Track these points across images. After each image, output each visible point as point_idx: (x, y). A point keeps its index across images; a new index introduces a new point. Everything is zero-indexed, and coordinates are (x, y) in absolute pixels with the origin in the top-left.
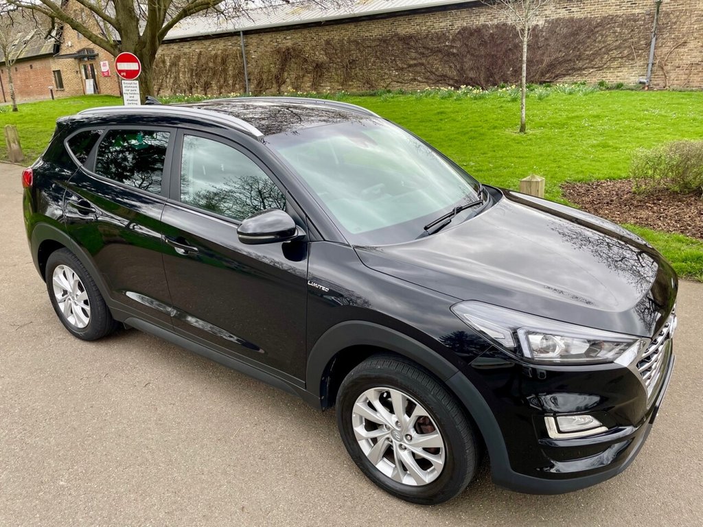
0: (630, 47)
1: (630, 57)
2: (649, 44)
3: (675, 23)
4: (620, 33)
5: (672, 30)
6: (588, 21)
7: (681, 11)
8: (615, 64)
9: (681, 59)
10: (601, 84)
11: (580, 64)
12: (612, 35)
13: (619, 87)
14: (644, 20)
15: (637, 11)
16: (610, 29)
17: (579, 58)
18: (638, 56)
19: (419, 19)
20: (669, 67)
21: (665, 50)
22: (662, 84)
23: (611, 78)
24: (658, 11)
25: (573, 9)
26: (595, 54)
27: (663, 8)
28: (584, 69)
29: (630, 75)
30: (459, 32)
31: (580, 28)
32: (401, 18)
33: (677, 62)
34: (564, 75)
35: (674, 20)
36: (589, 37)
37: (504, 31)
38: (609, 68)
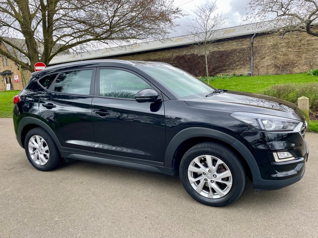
0: (243, 60)
1: (244, 64)
2: (250, 59)
3: (259, 50)
4: (238, 55)
5: (258, 53)
6: (226, 52)
7: (261, 46)
8: (238, 67)
9: (264, 64)
10: (234, 75)
11: (225, 68)
12: (236, 56)
13: (241, 75)
14: (247, 50)
15: (244, 47)
16: (234, 54)
17: (224, 66)
18: (247, 64)
19: (159, 53)
20: (259, 67)
21: (257, 61)
22: (257, 74)
23: (238, 72)
24: (252, 46)
25: (219, 47)
26: (230, 64)
27: (254, 45)
28: (226, 70)
29: (245, 71)
30: (176, 58)
31: (223, 54)
32: (152, 53)
33: (262, 65)
34: (219, 73)
35: (259, 49)
36: (227, 58)
37: (194, 56)
38: (236, 69)
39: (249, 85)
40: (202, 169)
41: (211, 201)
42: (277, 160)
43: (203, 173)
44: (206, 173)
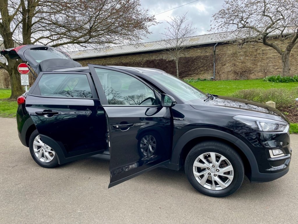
0: (206, 66)
1: (207, 70)
2: (213, 65)
3: (221, 58)
4: (202, 62)
5: (220, 60)
6: (191, 58)
7: (222, 54)
8: (202, 72)
9: (224, 70)
10: (199, 79)
11: (190, 73)
12: (200, 63)
13: (205, 80)
14: (210, 57)
15: (208, 54)
16: (199, 60)
17: (190, 71)
18: (210, 69)
19: (130, 57)
20: (220, 73)
21: (219, 67)
22: (219, 79)
23: (202, 77)
24: (215, 54)
25: (186, 54)
26: (195, 69)
27: (216, 53)
28: (192, 74)
29: (208, 76)
30: (146, 62)
31: (189, 60)
32: (123, 57)
33: (223, 71)
34: (185, 77)
35: (220, 57)
36: (192, 63)
37: (162, 61)
38: (200, 74)
39: (214, 89)
40: (206, 165)
41: (214, 192)
42: (272, 156)
43: (207, 168)
44: (210, 168)
